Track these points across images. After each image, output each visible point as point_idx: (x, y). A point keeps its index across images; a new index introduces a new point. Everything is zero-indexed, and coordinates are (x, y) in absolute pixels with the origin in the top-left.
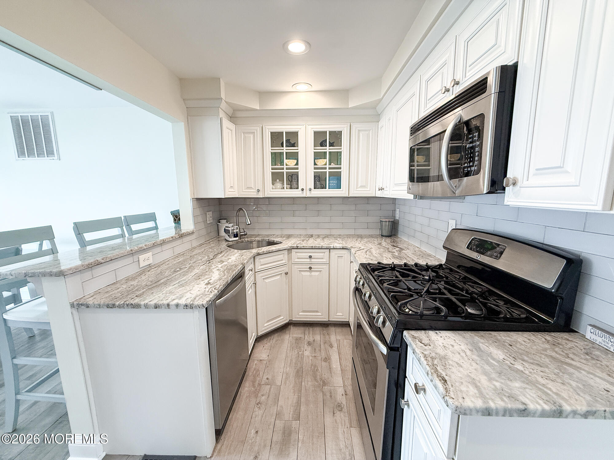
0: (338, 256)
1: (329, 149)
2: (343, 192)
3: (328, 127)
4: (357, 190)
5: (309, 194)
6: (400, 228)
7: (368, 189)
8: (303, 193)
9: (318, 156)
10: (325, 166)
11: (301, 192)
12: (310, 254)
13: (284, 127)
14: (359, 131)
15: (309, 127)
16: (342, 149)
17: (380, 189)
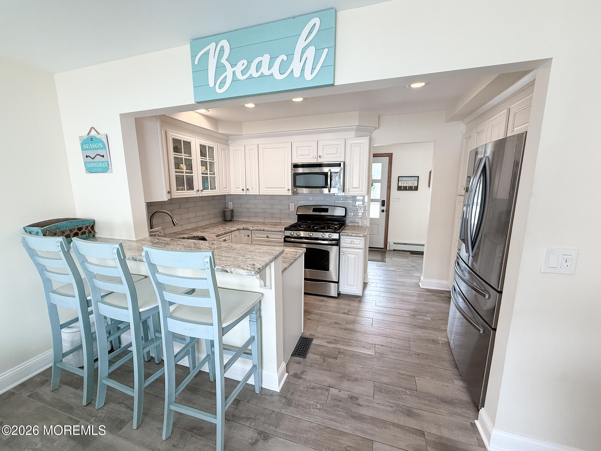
0: (235, 236)
1: (209, 160)
2: (217, 192)
3: (207, 143)
4: (224, 190)
5: (201, 194)
6: (235, 214)
7: (228, 190)
9: (203, 164)
10: (206, 172)
11: (196, 193)
13: (183, 137)
14: (221, 149)
15: (197, 140)
16: (215, 161)
17: (243, 190)
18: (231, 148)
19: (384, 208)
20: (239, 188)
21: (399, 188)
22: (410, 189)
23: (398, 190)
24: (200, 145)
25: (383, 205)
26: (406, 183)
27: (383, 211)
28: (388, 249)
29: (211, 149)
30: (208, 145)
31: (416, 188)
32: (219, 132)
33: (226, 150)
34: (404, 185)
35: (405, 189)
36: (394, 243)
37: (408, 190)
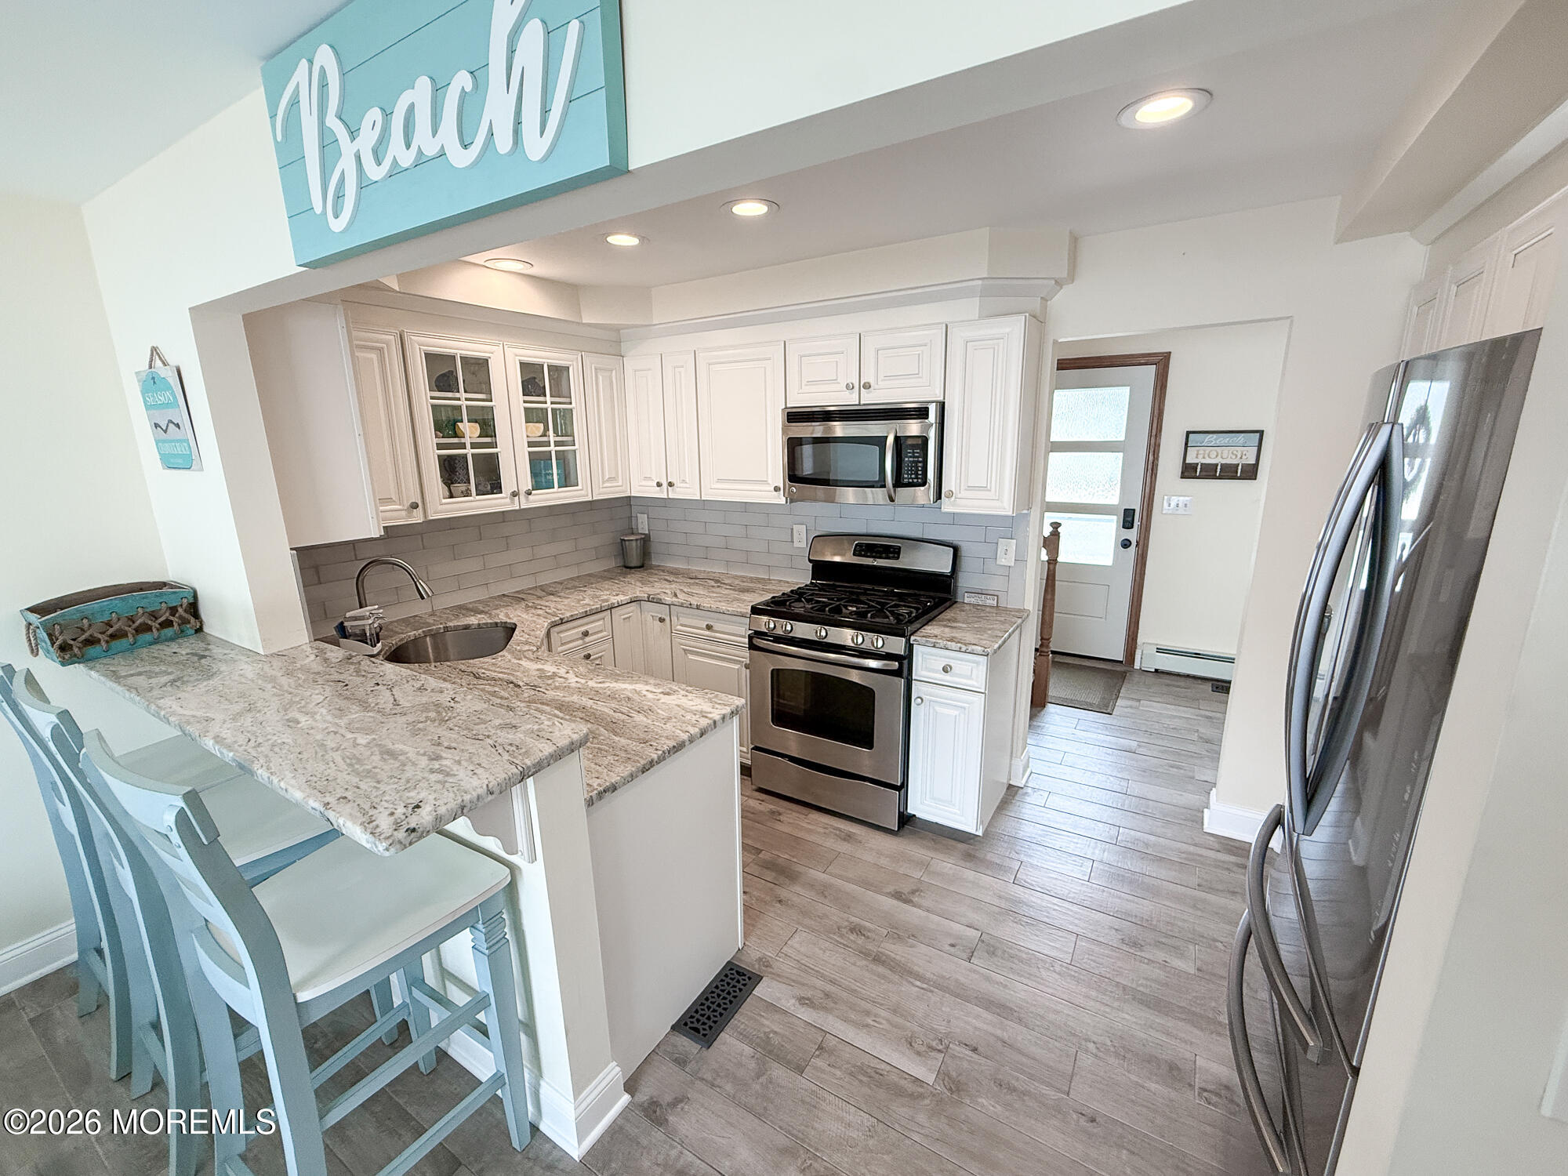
0: (624, 619)
1: (552, 403)
2: (583, 492)
3: (544, 356)
4: (605, 485)
5: (525, 503)
6: (655, 547)
7: (620, 484)
8: (513, 502)
9: (531, 416)
10: (545, 439)
11: (508, 500)
12: (583, 629)
13: (461, 345)
14: (596, 369)
15: (509, 352)
16: (573, 405)
17: (659, 485)
18: (629, 364)
19: (1132, 535)
20: (650, 479)
21: (1189, 471)
22: (1229, 472)
23: (1182, 478)
24: (522, 364)
25: (1128, 524)
26: (1213, 455)
27: (1126, 544)
28: (1137, 666)
29: (559, 373)
30: (549, 361)
31: (1250, 473)
32: (584, 322)
33: (614, 372)
34: (1208, 461)
35: (1209, 472)
36: (1159, 650)
37: (1220, 478)
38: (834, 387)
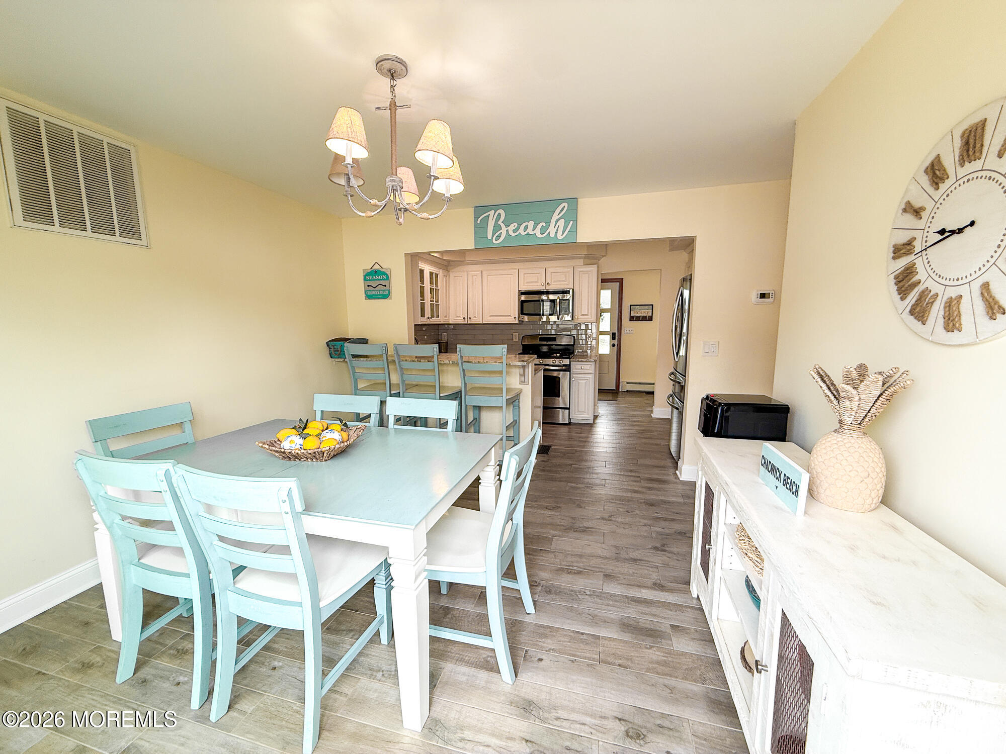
1: (435, 287)
2: (440, 320)
3: (435, 270)
4: (445, 318)
5: (430, 322)
7: (448, 318)
9: (431, 291)
10: (433, 299)
11: (426, 320)
14: (444, 276)
17: (464, 318)
18: (452, 275)
19: (615, 342)
20: (459, 317)
21: (632, 319)
22: (644, 319)
23: (630, 321)
24: (430, 272)
25: (614, 338)
26: (639, 313)
27: (614, 345)
28: (620, 390)
30: (435, 272)
31: (651, 319)
33: (447, 277)
34: (637, 315)
35: (638, 319)
36: (627, 383)
37: (642, 320)
38: (537, 284)
